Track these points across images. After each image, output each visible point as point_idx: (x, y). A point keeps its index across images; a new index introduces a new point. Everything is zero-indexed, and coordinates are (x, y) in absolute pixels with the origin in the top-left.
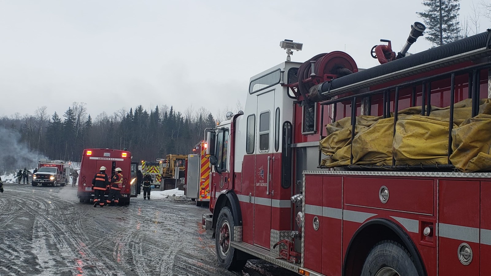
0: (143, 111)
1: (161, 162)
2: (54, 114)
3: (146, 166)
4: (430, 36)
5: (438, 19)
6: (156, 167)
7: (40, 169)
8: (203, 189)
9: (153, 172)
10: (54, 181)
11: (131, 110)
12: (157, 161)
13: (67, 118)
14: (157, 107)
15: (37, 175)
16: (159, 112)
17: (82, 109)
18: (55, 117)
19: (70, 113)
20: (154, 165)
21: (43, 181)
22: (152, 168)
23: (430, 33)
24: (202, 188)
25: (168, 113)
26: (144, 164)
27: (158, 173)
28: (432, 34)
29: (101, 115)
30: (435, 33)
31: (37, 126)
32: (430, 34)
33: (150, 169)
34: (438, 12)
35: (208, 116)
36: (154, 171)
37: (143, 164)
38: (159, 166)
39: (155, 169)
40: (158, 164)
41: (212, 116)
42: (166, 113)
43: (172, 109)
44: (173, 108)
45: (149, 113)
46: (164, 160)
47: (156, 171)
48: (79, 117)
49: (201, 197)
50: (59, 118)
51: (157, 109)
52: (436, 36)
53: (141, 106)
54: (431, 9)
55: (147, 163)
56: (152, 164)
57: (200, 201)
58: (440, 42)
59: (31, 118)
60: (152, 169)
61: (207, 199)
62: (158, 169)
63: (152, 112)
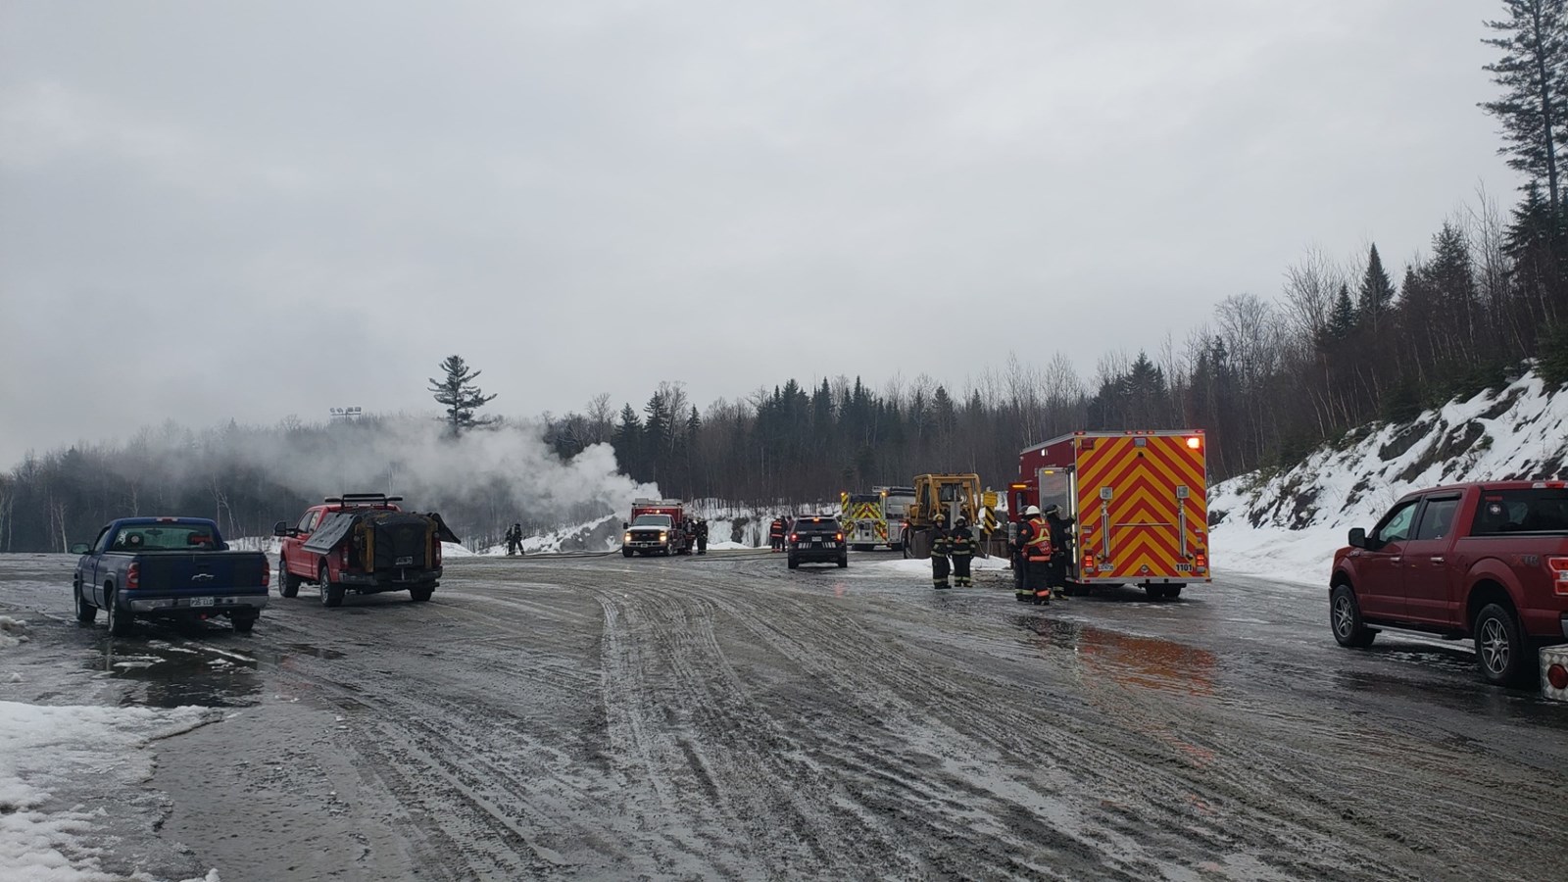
0: (798, 391)
1: (884, 494)
2: (624, 407)
3: (852, 504)
4: (1520, 157)
5: (1538, 113)
6: (873, 505)
7: (637, 520)
8: (1087, 553)
9: (867, 516)
10: (667, 545)
11: (777, 389)
12: (875, 491)
13: (651, 415)
14: (825, 380)
15: (633, 533)
16: (831, 391)
17: (678, 395)
18: (628, 414)
19: (657, 403)
20: (867, 501)
21: (647, 546)
22: (863, 507)
23: (1521, 150)
24: (1085, 551)
25: (852, 390)
26: (847, 499)
27: (877, 517)
28: (1526, 153)
29: (715, 404)
30: (1534, 149)
31: (592, 435)
32: (1520, 153)
33: (860, 511)
34: (1538, 97)
35: (935, 392)
36: (870, 514)
37: (843, 500)
38: (879, 503)
39: (870, 510)
40: (877, 499)
41: (943, 391)
42: (847, 392)
43: (858, 383)
44: (861, 381)
45: (810, 394)
46: (888, 488)
47: (873, 513)
48: (673, 410)
49: (1086, 573)
50: (636, 415)
51: (825, 385)
52: (1537, 155)
53: (792, 381)
54: (1518, 92)
55: (852, 496)
56: (863, 499)
57: (1083, 582)
58: (1549, 168)
59: (579, 419)
60: (864, 511)
61: (1100, 577)
62: (877, 509)
63: (815, 392)
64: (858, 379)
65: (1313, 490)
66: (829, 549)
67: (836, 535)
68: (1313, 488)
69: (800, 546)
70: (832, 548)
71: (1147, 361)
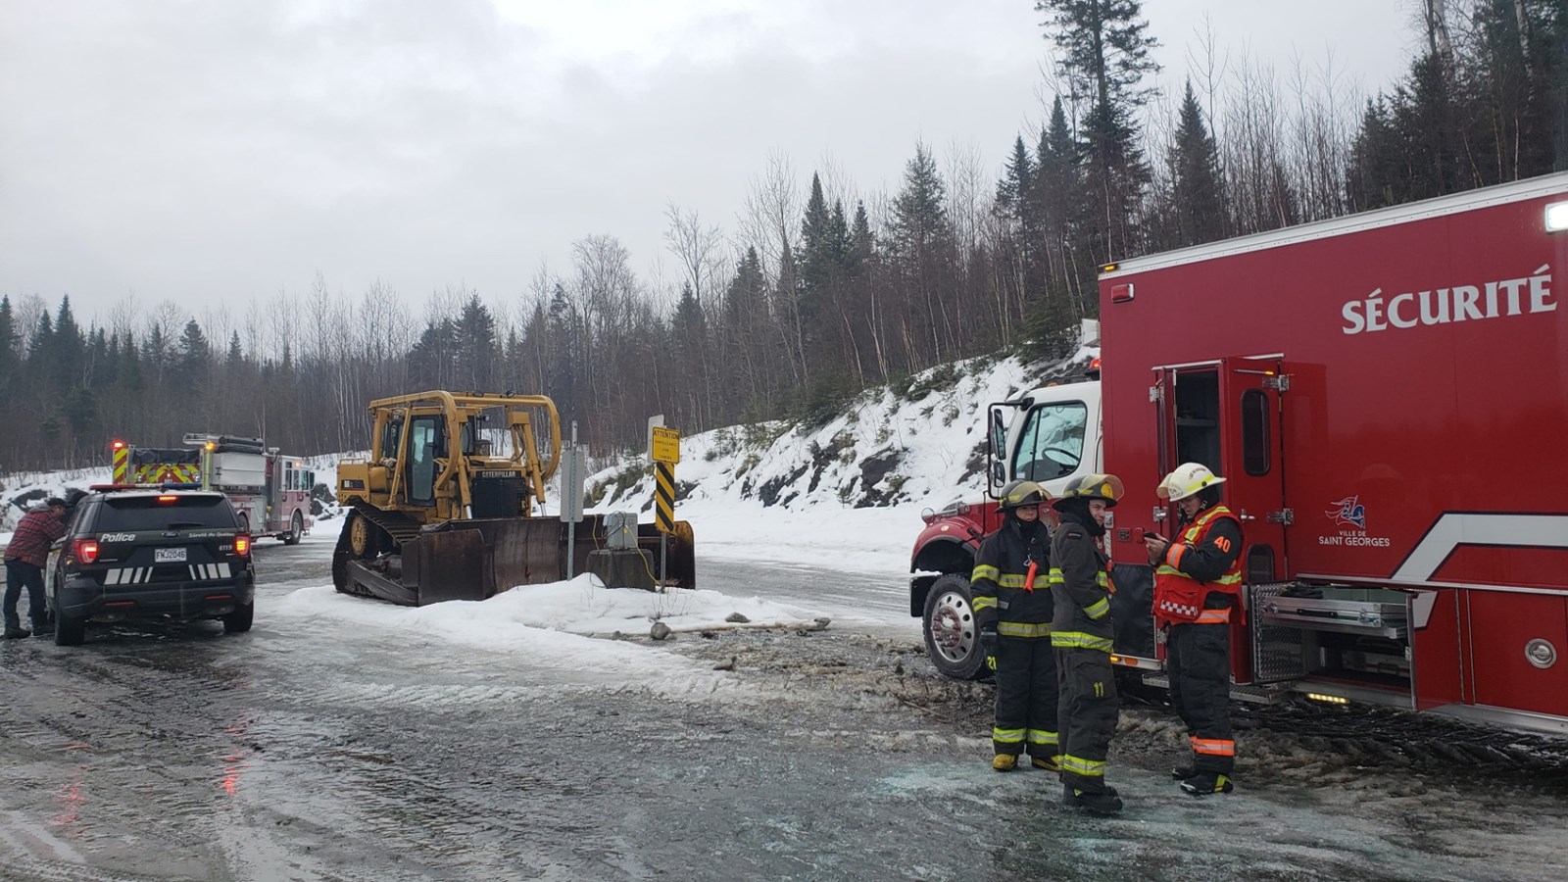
1: (205, 448)
3: (134, 467)
6: (182, 468)
12: (188, 443)
20: (169, 460)
22: (161, 472)
26: (125, 457)
33: (152, 480)
38: (198, 467)
40: (193, 458)
55: (135, 451)
56: (162, 459)
60: (161, 479)
62: (191, 477)
64: (66, 299)
65: (888, 453)
66: (210, 582)
67: (233, 541)
68: (889, 449)
69: (112, 578)
70: (220, 582)
71: (481, 305)
